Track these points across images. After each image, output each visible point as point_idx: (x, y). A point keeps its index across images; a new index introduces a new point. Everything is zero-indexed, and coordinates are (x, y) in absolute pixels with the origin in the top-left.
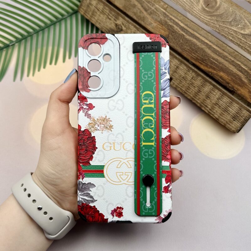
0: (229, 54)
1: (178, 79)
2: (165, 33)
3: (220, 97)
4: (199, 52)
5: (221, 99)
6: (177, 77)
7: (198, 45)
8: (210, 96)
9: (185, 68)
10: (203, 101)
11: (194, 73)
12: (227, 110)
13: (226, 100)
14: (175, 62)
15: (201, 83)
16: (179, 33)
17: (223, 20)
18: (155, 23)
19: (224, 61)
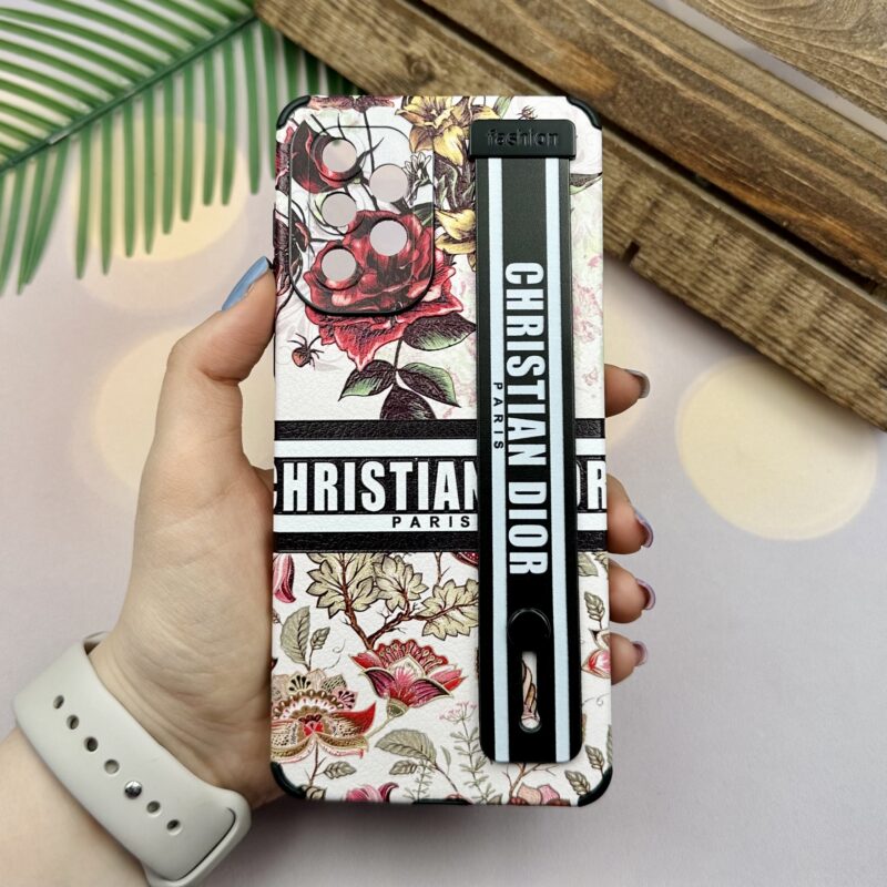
0: (853, 150)
1: (664, 249)
2: (601, 82)
3: (828, 306)
4: (736, 148)
5: (831, 314)
6: (655, 239)
7: (730, 123)
8: (788, 304)
9: (686, 204)
10: (764, 324)
11: (723, 224)
12: (852, 351)
13: (849, 317)
14: (644, 187)
15: (750, 259)
16: (656, 79)
17: (819, 27)
18: (561, 46)
19: (837, 176)
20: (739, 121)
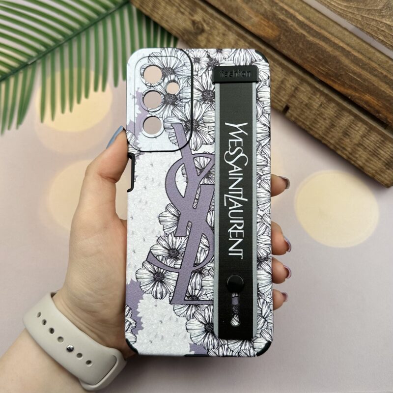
0: (379, 65)
1: (300, 108)
2: (274, 33)
3: (366, 134)
4: (330, 63)
5: (367, 137)
6: (296, 104)
7: (328, 52)
8: (350, 133)
9: (309, 89)
11: (324, 98)
12: (376, 154)
13: (375, 139)
14: (291, 81)
15: (334, 113)
16: (297, 32)
17: (367, 8)
18: (257, 16)
19: (372, 76)
20: (332, 51)
